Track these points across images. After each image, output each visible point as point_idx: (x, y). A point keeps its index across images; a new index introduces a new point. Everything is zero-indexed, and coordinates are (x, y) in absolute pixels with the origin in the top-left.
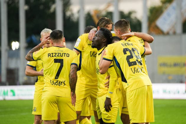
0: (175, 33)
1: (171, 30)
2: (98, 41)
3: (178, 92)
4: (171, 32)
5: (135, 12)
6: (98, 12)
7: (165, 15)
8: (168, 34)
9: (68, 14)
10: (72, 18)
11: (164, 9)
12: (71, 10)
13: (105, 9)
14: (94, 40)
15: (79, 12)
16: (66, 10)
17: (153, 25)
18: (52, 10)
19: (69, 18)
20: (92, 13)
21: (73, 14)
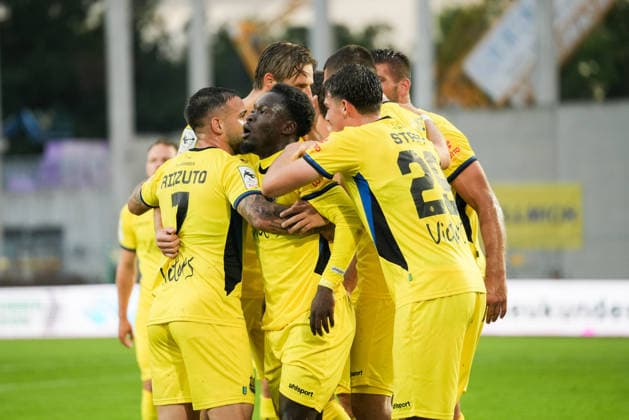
0: (531, 102)
1: (516, 90)
2: (264, 128)
3: (547, 312)
4: (518, 99)
5: (388, 28)
6: (254, 27)
7: (493, 39)
8: (507, 104)
9: (150, 34)
10: (163, 48)
11: (491, 18)
12: (161, 22)
13: (280, 18)
14: (253, 124)
15: (187, 27)
16: (141, 22)
17: (452, 74)
18: (92, 21)
19: (155, 49)
20: (236, 32)
21: (166, 37)
